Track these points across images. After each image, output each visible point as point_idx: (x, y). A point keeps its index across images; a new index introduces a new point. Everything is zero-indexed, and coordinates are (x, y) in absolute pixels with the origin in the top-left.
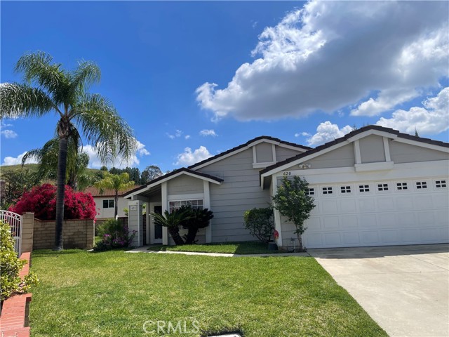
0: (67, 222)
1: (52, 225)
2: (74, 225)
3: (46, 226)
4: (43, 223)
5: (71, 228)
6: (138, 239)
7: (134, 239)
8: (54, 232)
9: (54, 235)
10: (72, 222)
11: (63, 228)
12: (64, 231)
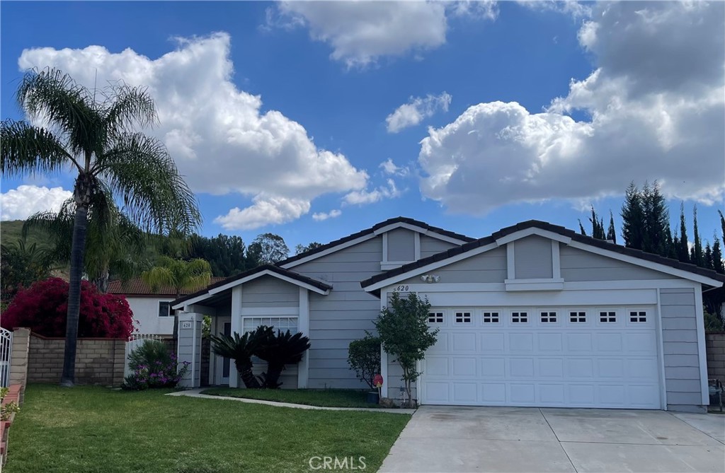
0: (84, 342)
1: (59, 345)
2: (94, 347)
3: (52, 346)
4: (47, 341)
5: (90, 351)
6: (192, 377)
7: (186, 376)
8: (63, 356)
9: (63, 360)
10: (92, 342)
11: (77, 351)
12: (78, 356)
